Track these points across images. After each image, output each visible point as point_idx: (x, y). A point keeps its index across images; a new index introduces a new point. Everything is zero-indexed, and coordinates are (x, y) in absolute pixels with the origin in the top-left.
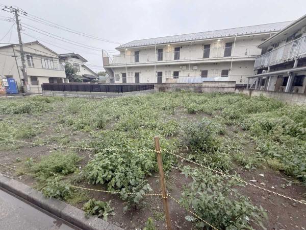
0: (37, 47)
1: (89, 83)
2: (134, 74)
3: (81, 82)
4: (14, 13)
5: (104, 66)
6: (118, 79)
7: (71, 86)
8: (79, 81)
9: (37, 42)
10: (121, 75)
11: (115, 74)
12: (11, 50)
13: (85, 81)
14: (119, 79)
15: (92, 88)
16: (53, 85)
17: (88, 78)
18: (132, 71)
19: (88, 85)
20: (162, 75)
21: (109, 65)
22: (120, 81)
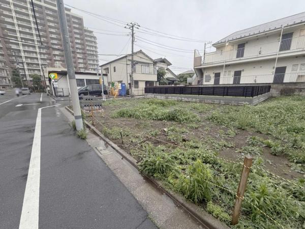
0: (141, 55)
1: (173, 85)
2: (233, 73)
3: (166, 85)
4: (131, 28)
5: (194, 66)
6: (208, 81)
7: (161, 88)
8: (165, 84)
9: (141, 51)
10: (213, 76)
11: (205, 74)
12: (125, 60)
13: (169, 84)
14: (210, 79)
15: (182, 91)
16: (150, 88)
17: (171, 81)
18: (230, 70)
19: (172, 88)
20: (284, 72)
21: (201, 65)
22: (211, 83)
